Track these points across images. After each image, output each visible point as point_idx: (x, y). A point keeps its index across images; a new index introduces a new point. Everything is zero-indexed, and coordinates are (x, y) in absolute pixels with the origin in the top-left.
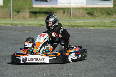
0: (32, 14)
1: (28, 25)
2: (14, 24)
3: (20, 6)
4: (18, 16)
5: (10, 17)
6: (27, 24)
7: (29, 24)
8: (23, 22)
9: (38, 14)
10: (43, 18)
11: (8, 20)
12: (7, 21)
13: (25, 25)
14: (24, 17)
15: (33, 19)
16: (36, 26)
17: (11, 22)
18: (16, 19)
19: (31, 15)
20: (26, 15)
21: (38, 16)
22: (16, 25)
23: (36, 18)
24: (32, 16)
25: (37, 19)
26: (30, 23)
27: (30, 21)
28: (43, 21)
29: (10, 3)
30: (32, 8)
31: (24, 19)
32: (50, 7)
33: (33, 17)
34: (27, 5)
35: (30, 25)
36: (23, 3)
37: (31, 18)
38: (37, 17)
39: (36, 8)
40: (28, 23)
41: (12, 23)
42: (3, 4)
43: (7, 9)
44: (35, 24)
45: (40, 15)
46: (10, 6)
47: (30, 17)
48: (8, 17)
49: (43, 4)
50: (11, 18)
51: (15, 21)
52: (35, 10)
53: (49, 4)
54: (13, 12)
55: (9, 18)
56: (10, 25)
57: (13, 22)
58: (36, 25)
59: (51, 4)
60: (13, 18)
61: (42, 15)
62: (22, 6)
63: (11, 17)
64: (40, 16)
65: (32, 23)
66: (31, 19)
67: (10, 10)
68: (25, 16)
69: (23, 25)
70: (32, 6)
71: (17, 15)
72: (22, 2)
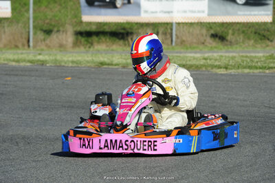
0: (80, 37)
1: (70, 65)
2: (39, 60)
3: (51, 19)
4: (48, 42)
5: (29, 46)
6: (68, 61)
7: (73, 62)
8: (59, 57)
9: (95, 38)
10: (107, 46)
11: (24, 51)
12: (22, 54)
13: (63, 64)
14: (61, 46)
15: (82, 49)
16: (88, 67)
17: (31, 57)
18: (42, 50)
19: (77, 39)
20: (67, 41)
21: (95, 44)
22: (43, 63)
23: (90, 47)
24: (81, 42)
25: (91, 49)
26: (75, 59)
27: (74, 54)
28: (106, 54)
29: (28, 11)
30: (81, 22)
31: (62, 49)
32: (122, 21)
33: (83, 45)
34: (69, 17)
35: (75, 65)
36: (60, 12)
37: (79, 46)
38: (92, 44)
39: (90, 23)
40: (70, 59)
41: (34, 58)
42: (12, 13)
43: (20, 25)
44: (88, 62)
45: (100, 39)
46: (29, 19)
47: (76, 44)
48: (23, 45)
49: (106, 15)
50: (31, 48)
51: (40, 54)
52: (88, 29)
53: (120, 14)
54: (35, 34)
55: (26, 47)
56: (28, 64)
57: (35, 56)
58: (88, 65)
59: (125, 15)
60: (34, 47)
61: (103, 39)
62: (57, 18)
63: (31, 44)
64: (99, 42)
65: (80, 58)
66: (77, 49)
67: (29, 28)
68: (64, 42)
69: (58, 64)
70: (81, 18)
71: (44, 40)
72: (57, 9)
